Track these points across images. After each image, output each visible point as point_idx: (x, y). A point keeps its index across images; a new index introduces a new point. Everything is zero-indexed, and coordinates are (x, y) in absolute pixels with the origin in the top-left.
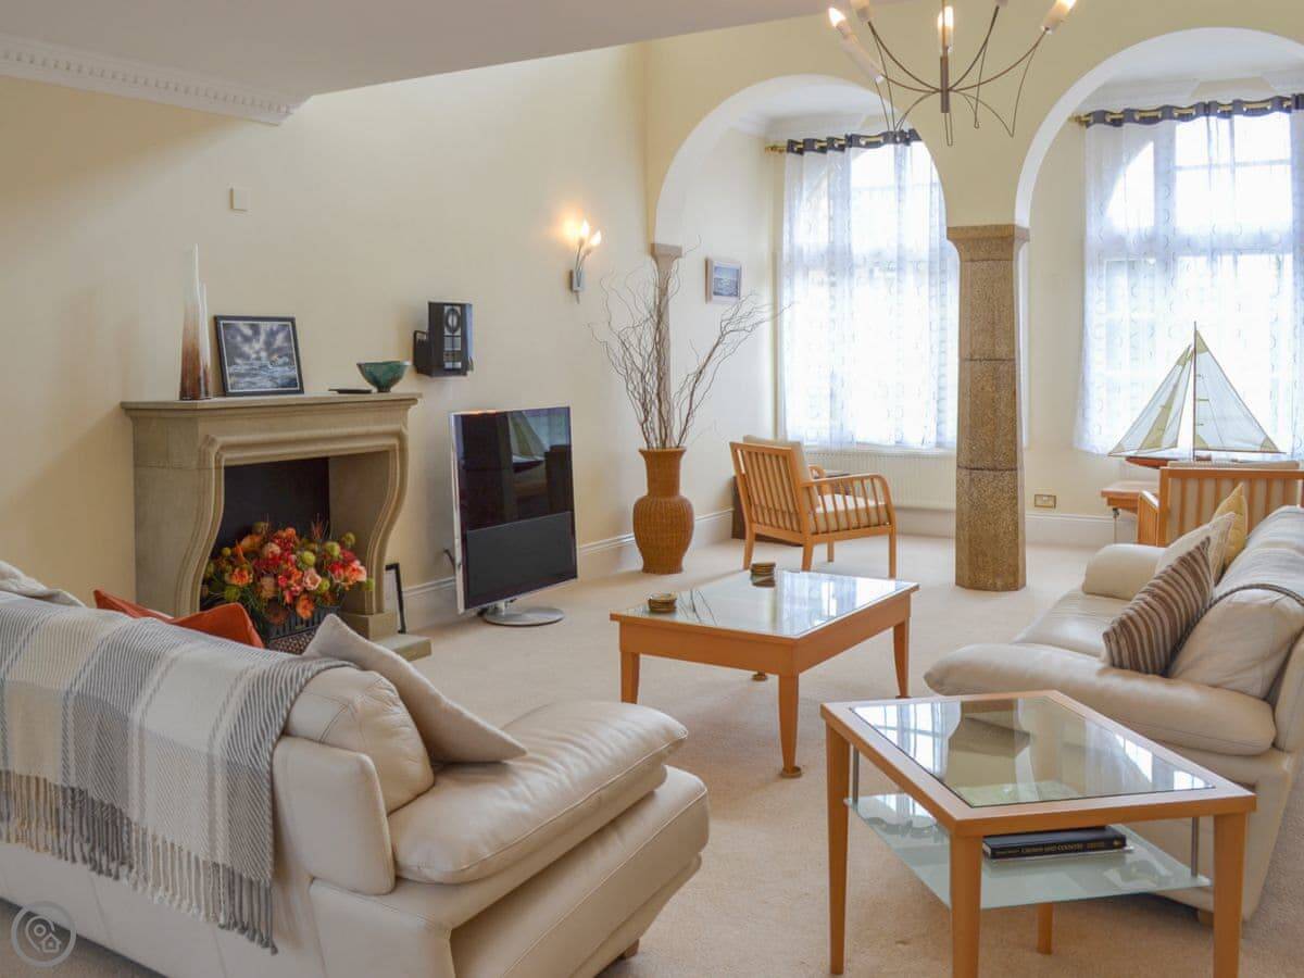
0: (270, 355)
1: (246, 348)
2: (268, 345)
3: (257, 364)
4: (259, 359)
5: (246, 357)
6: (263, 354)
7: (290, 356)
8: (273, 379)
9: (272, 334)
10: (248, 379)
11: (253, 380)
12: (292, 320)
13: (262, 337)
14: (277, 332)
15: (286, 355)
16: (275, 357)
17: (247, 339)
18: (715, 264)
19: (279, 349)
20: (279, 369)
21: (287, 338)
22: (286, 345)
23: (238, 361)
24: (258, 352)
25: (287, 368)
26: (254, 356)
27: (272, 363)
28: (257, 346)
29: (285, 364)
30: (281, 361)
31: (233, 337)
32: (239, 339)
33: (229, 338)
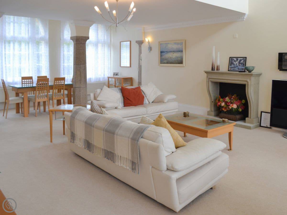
3: (236, 66)
5: (234, 64)
6: (238, 64)
7: (244, 65)
8: (239, 69)
11: (234, 68)
12: (246, 58)
13: (238, 61)
14: (242, 60)
17: (235, 61)
23: (232, 65)
30: (241, 65)
31: (232, 61)
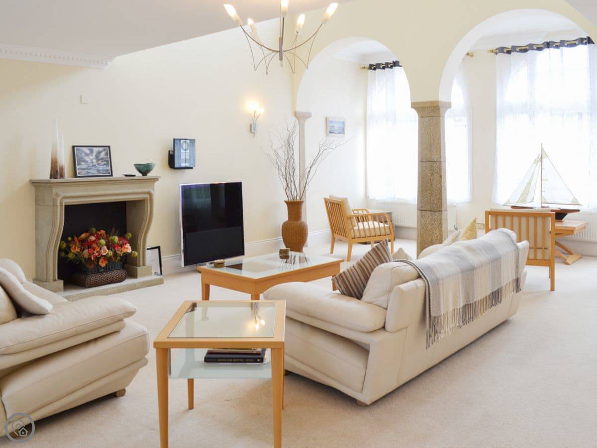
0: (98, 161)
1: (86, 158)
2: (97, 157)
3: (91, 165)
4: (92, 162)
5: (85, 161)
6: (94, 161)
7: (107, 161)
8: (99, 171)
9: (99, 153)
10: (86, 171)
11: (89, 171)
12: (109, 147)
13: (94, 154)
14: (101, 152)
15: (105, 161)
16: (100, 162)
17: (87, 155)
18: (330, 120)
19: (102, 159)
20: (102, 167)
21: (106, 154)
22: (105, 157)
23: (82, 163)
24: (92, 160)
25: (105, 166)
26: (90, 161)
27: (98, 164)
28: (91, 157)
29: (105, 164)
30: (103, 163)
31: (81, 154)
32: (83, 155)
33: (79, 154)
